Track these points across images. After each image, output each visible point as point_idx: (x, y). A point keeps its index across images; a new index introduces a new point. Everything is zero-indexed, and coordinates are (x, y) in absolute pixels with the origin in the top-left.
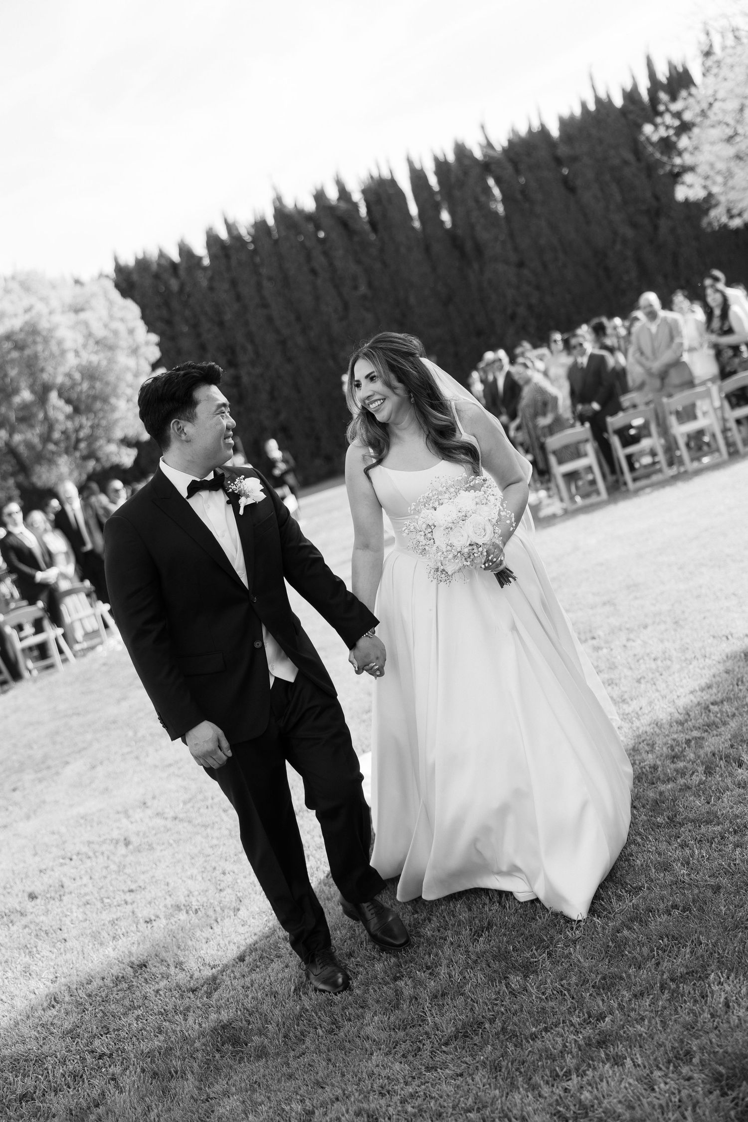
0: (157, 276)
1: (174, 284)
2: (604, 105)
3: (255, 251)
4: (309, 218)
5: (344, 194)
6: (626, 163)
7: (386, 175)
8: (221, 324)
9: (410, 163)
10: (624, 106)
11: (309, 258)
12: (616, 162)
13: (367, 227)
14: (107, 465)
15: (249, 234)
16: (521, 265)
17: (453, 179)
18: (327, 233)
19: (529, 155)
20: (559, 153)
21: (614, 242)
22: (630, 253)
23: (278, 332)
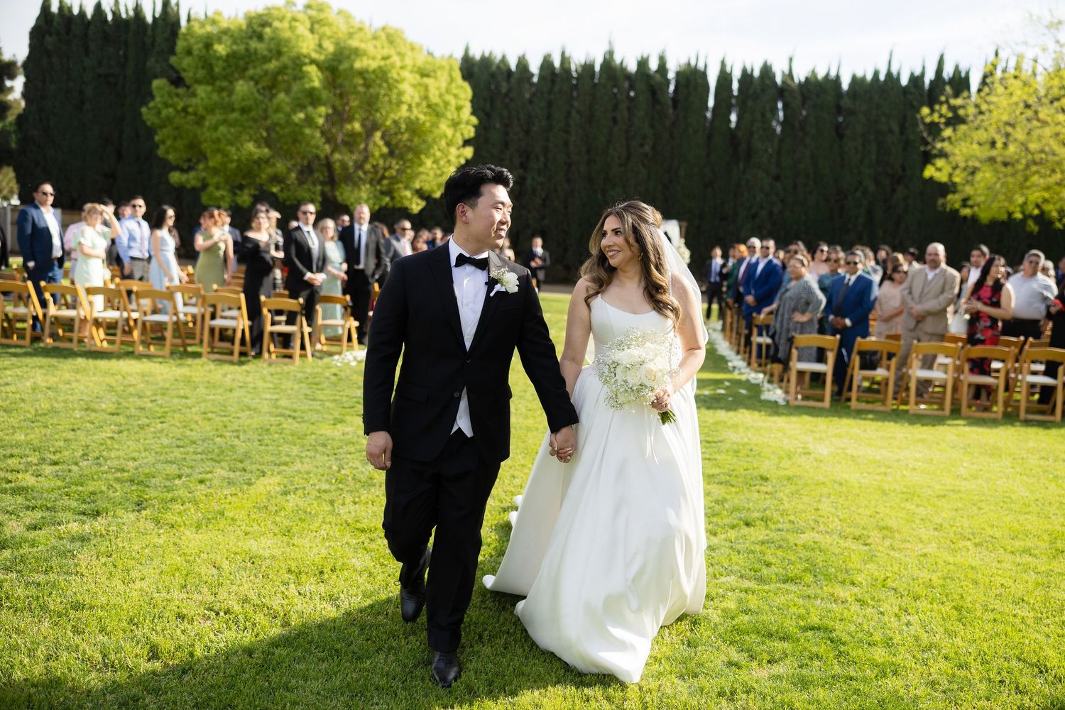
0: (493, 76)
1: (504, 87)
2: (892, 79)
3: (576, 86)
4: (628, 76)
5: (662, 68)
6: (891, 131)
7: (701, 66)
8: (527, 132)
9: (723, 64)
10: (907, 86)
11: (615, 108)
12: (884, 127)
13: (670, 103)
14: (399, 205)
15: (576, 71)
16: (777, 178)
17: (751, 91)
18: (637, 94)
19: (818, 96)
20: (842, 103)
21: (856, 190)
22: (865, 202)
23: (568, 155)
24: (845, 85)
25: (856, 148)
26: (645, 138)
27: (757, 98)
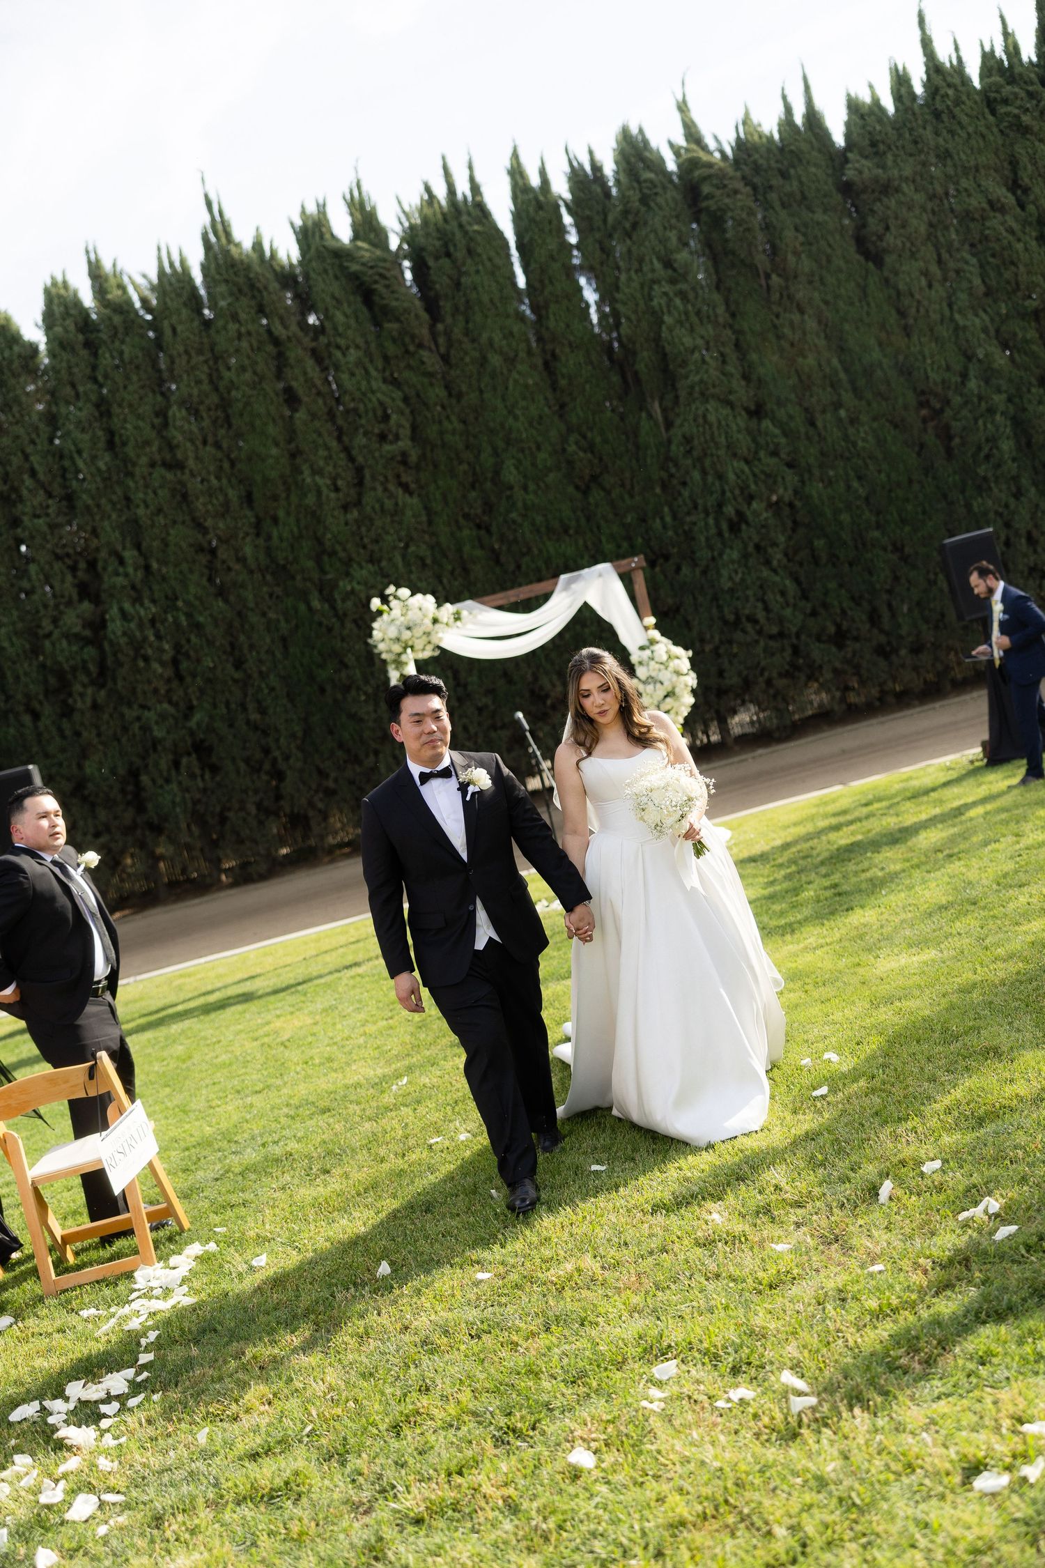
2: (945, 80)
3: (159, 344)
4: (286, 278)
5: (366, 223)
6: (995, 206)
7: (464, 191)
8: (68, 499)
10: (985, 85)
11: (281, 361)
13: (418, 305)
15: (144, 301)
16: (757, 412)
18: (327, 316)
19: (784, 175)
20: (850, 174)
21: (964, 376)
22: (999, 399)
23: (199, 526)
24: (839, 139)
25: (925, 273)
26: (386, 418)
27: (635, 226)
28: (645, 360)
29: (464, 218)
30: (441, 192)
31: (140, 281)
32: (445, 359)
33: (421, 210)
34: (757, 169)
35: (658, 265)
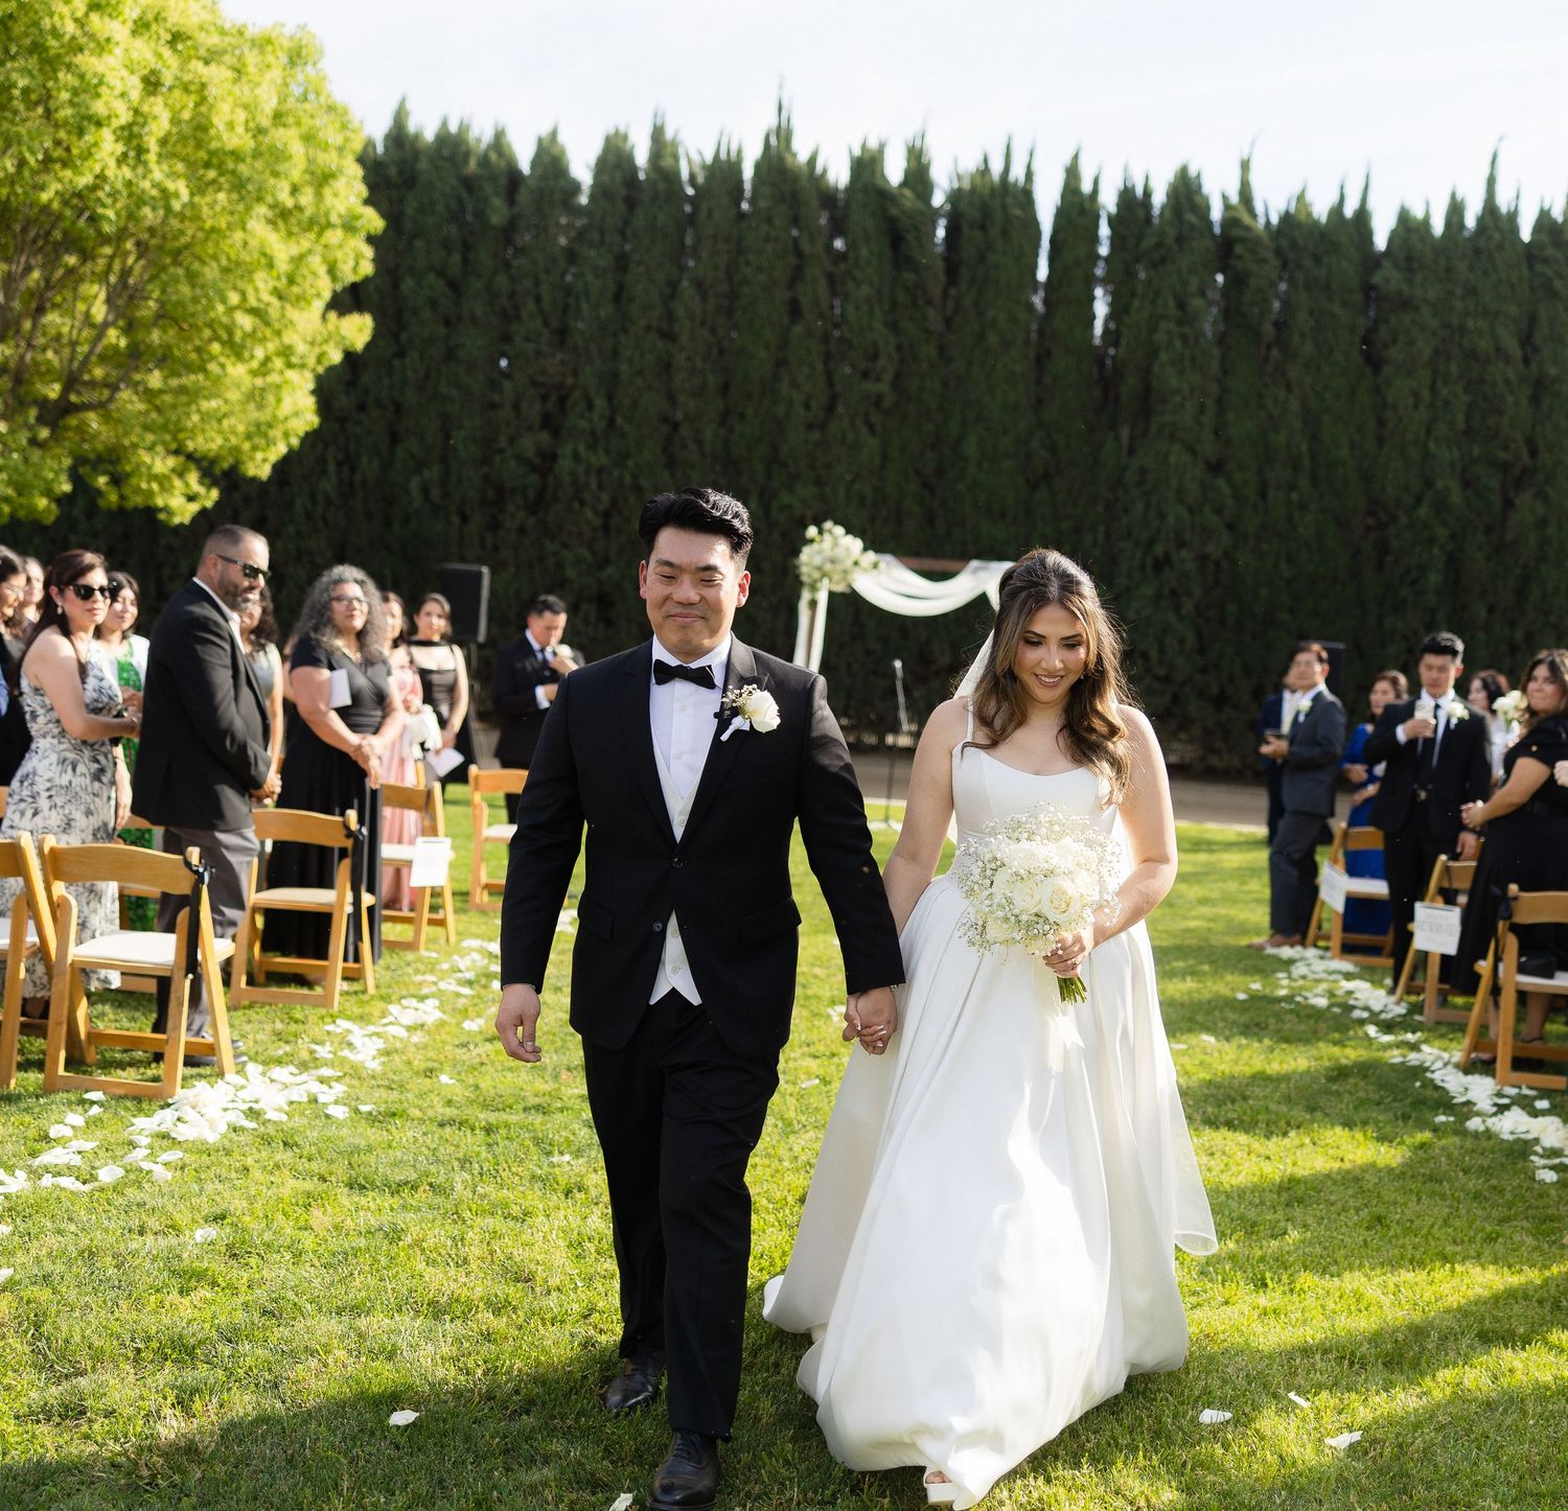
0: (468, 183)
1: (499, 213)
2: (1496, 221)
3: (692, 220)
4: (828, 198)
5: (919, 175)
6: (1501, 354)
7: (1017, 173)
8: (562, 333)
11: (797, 275)
12: (1484, 345)
13: (940, 265)
15: (692, 175)
16: (1216, 468)
17: (1146, 244)
18: (851, 246)
19: (1317, 259)
20: (1377, 279)
21: (1419, 500)
22: (1442, 533)
23: (671, 398)
24: (1381, 241)
25: (1416, 394)
26: (874, 357)
27: (1163, 260)
28: (1131, 383)
29: (1009, 200)
30: (996, 168)
31: (695, 157)
32: (948, 322)
33: (973, 177)
34: (1294, 245)
35: (1171, 303)
